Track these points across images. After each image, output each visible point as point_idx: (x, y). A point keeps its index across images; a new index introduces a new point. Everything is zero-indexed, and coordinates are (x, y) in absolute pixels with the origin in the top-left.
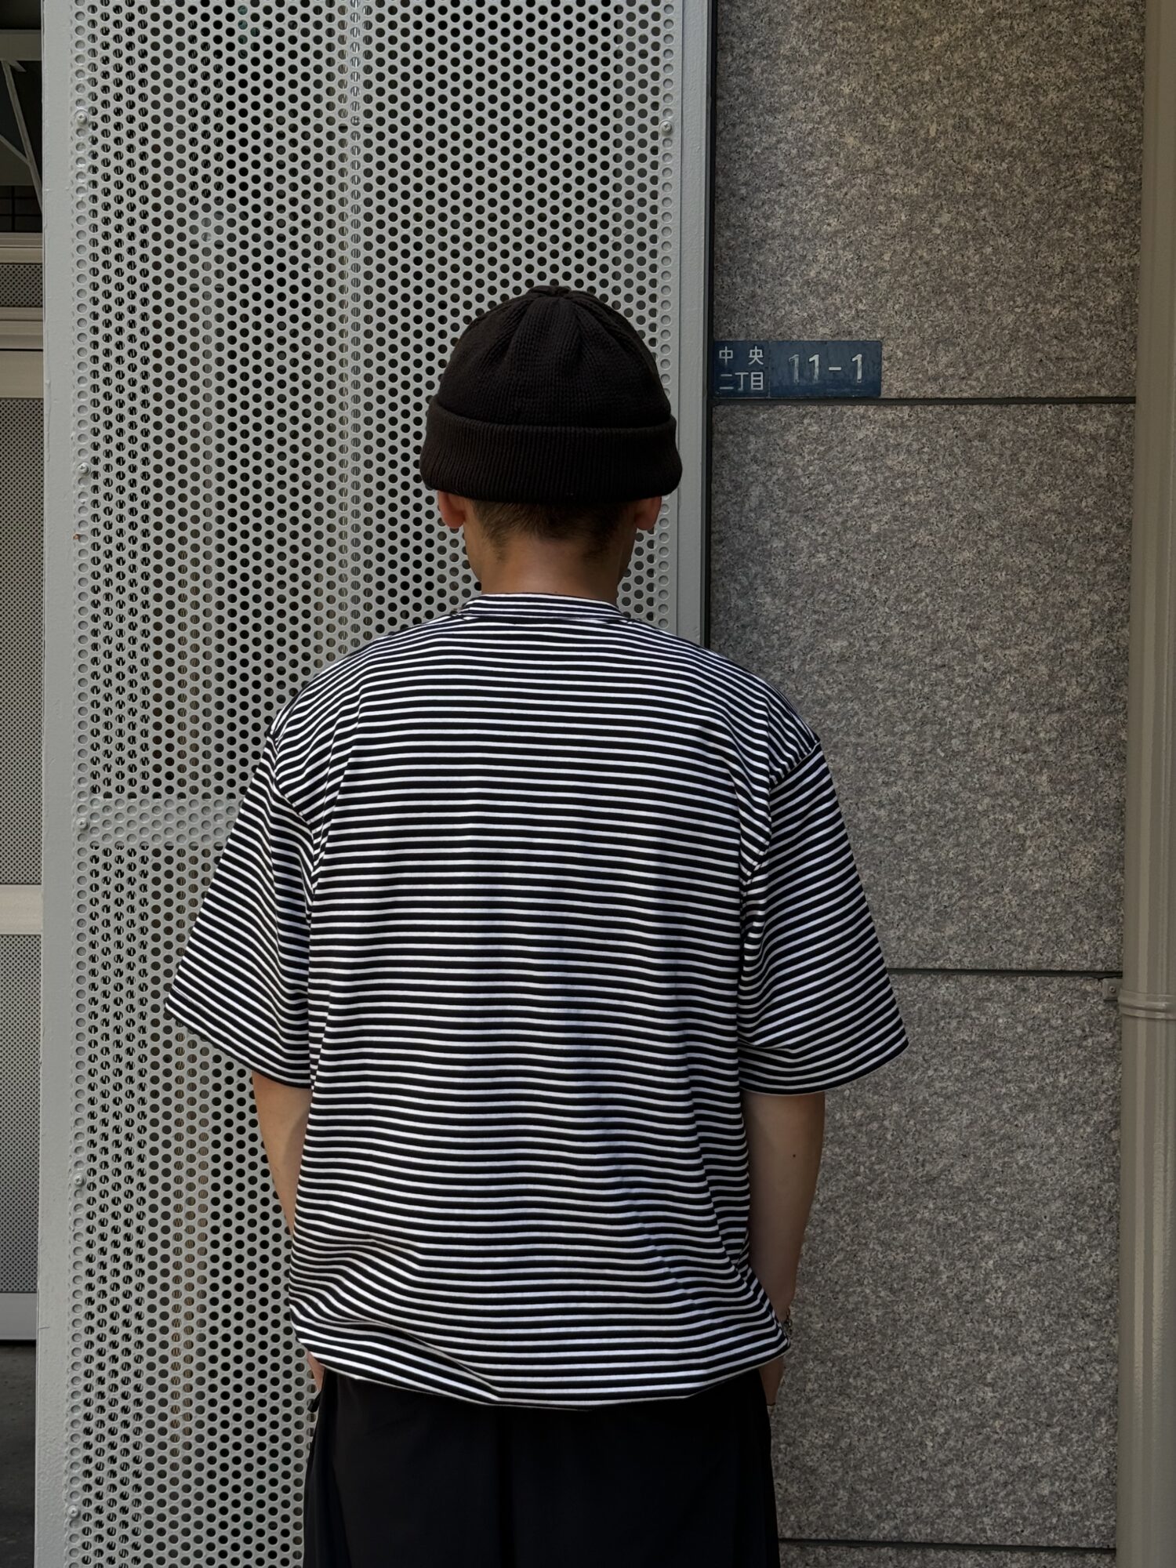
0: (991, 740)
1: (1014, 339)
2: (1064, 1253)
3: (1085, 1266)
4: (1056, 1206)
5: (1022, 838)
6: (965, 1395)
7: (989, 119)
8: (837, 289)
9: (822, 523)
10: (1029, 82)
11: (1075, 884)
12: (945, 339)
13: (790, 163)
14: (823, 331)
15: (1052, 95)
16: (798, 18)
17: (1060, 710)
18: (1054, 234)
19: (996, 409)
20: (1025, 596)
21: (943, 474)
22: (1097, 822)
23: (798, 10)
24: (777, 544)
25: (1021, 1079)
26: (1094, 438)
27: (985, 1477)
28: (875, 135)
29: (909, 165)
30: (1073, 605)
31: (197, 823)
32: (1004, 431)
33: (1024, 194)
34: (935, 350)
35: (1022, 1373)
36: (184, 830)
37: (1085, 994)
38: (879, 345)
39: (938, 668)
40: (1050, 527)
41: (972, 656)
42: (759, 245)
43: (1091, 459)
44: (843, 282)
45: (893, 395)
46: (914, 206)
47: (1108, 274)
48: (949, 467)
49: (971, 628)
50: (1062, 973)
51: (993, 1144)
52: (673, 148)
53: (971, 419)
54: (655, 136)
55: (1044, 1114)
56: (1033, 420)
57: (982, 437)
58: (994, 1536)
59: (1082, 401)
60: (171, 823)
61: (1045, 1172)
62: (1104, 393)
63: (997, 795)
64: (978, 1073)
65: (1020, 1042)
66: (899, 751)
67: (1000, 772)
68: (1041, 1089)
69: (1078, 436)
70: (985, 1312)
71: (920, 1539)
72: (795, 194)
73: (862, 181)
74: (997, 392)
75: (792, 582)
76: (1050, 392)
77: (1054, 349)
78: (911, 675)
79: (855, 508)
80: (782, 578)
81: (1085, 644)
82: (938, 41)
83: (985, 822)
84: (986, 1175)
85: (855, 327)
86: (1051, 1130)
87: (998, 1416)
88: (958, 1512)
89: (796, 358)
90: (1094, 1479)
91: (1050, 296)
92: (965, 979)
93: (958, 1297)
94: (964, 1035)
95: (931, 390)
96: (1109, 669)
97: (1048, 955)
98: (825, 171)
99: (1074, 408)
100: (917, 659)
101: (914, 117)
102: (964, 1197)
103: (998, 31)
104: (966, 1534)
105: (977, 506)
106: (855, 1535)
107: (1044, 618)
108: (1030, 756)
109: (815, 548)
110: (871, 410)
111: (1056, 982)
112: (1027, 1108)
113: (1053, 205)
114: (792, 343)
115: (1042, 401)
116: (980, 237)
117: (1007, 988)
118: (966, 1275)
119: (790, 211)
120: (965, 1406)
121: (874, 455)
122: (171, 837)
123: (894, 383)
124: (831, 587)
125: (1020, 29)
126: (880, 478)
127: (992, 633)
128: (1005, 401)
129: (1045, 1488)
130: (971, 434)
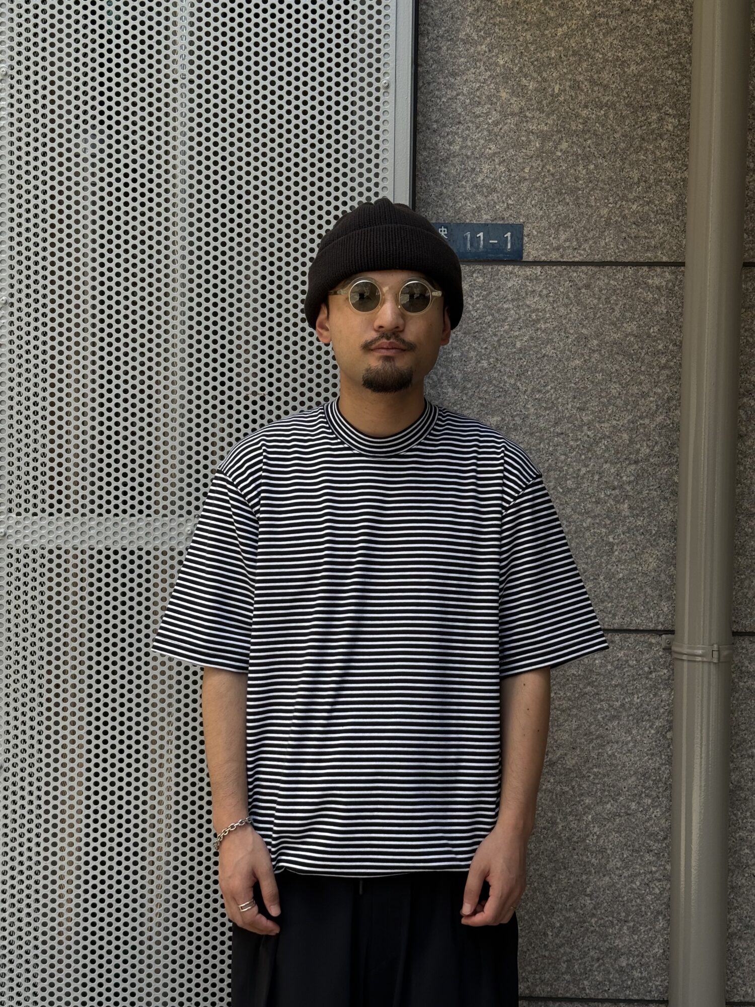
0: (592, 481)
1: (608, 224)
2: (636, 811)
3: (650, 819)
4: (632, 781)
5: (611, 545)
6: (573, 902)
7: (592, 82)
8: (495, 190)
9: (485, 341)
10: (618, 59)
11: (645, 574)
12: (564, 224)
13: (465, 109)
14: (486, 217)
15: (633, 67)
16: (470, 15)
17: (636, 462)
18: (634, 156)
19: (595, 269)
20: (615, 388)
21: (562, 311)
22: (659, 534)
23: (470, 9)
24: (456, 354)
25: (609, 699)
26: (659, 288)
27: (586, 954)
28: (519, 91)
29: (542, 111)
30: (644, 395)
31: (77, 533)
32: (601, 283)
33: (615, 131)
34: (557, 230)
35: (609, 887)
36: (69, 537)
37: (651, 644)
38: (521, 226)
39: (558, 435)
40: (630, 345)
41: (580, 428)
42: (445, 161)
43: (656, 302)
44: (499, 186)
45: (531, 259)
46: (544, 137)
47: (668, 183)
48: (566, 306)
49: (580, 409)
50: (637, 631)
51: (591, 741)
52: (390, 98)
53: (580, 275)
54: (378, 89)
55: (624, 721)
56: (620, 276)
57: (587, 286)
58: (591, 993)
59: (651, 265)
60: (61, 532)
61: (625, 759)
62: (665, 259)
63: (595, 517)
64: (583, 695)
65: (610, 675)
67: (597, 502)
68: (623, 705)
69: (648, 287)
70: (586, 849)
71: (543, 995)
72: (468, 128)
73: (512, 121)
74: (597, 258)
75: (465, 379)
76: (631, 258)
77: (634, 231)
78: (541, 439)
79: (506, 332)
80: (459, 376)
81: (652, 420)
82: (560, 31)
83: (588, 534)
84: (587, 761)
85: (506, 215)
86: (629, 731)
87: (593, 915)
88: (567, 977)
89: (468, 234)
90: (654, 956)
91: (631, 196)
93: (568, 839)
95: (555, 256)
96: (668, 437)
97: (627, 619)
98: (487, 114)
99: (646, 268)
100: (546, 429)
101: (544, 80)
102: (573, 775)
103: (598, 25)
104: (573, 991)
105: (584, 331)
107: (626, 403)
108: (617, 492)
109: (480, 357)
110: (517, 268)
111: (632, 637)
112: (614, 717)
113: (633, 138)
114: (466, 225)
115: (625, 264)
116: (587, 158)
118: (573, 825)
119: (465, 139)
120: (573, 909)
121: (518, 297)
122: (60, 542)
123: (531, 251)
124: (490, 382)
125: (613, 24)
126: (522, 312)
127: (593, 412)
128: (602, 264)
129: (623, 962)
130: (580, 284)
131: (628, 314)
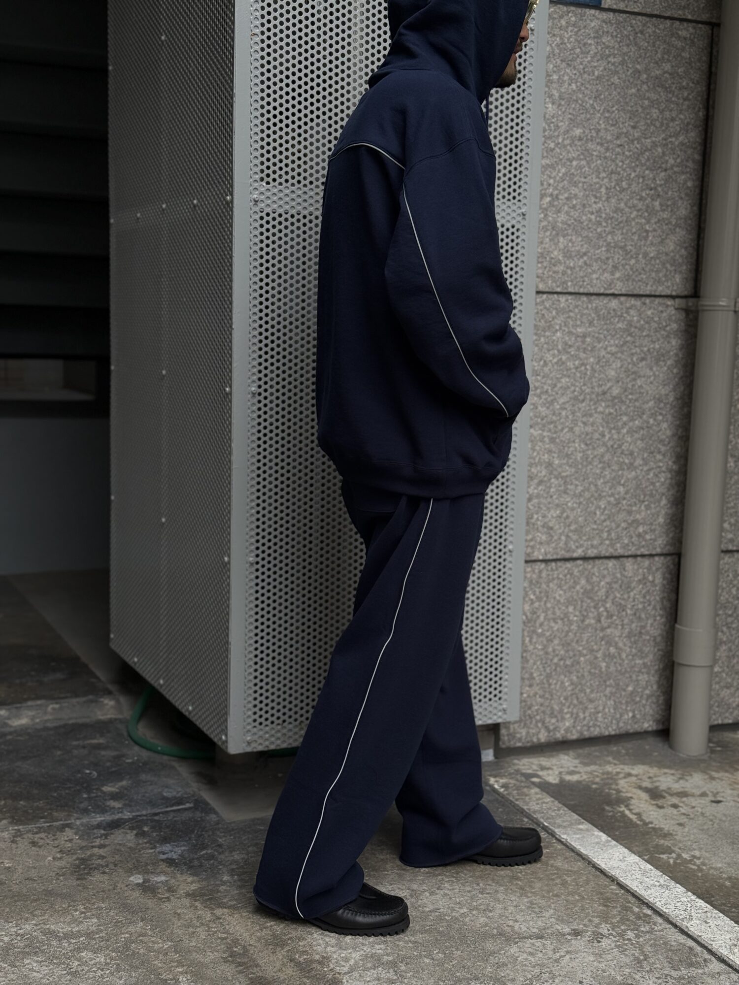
0: (638, 183)
2: (653, 425)
3: (661, 430)
4: (651, 404)
5: (647, 231)
6: (613, 491)
9: (575, 68)
11: (667, 254)
17: (666, 170)
19: (648, 19)
20: (655, 113)
21: (625, 49)
22: (676, 225)
25: (641, 346)
26: (685, 39)
27: (619, 526)
30: (673, 120)
32: (650, 30)
35: (635, 479)
37: (667, 306)
39: (619, 146)
40: (666, 80)
41: (633, 141)
43: (683, 49)
45: (606, 6)
48: (628, 46)
49: (634, 127)
50: (660, 296)
51: (629, 376)
53: (637, 22)
56: (661, 26)
57: (642, 32)
58: (620, 551)
59: (682, 20)
60: (300, 200)
61: (648, 388)
62: (690, 17)
63: (639, 210)
64: (625, 343)
65: (641, 329)
66: (601, 187)
67: (640, 199)
68: (649, 350)
69: (679, 37)
70: (622, 453)
71: (593, 555)
74: (648, 11)
75: (561, 98)
76: (668, 14)
78: (607, 149)
79: (589, 62)
81: (677, 139)
83: (633, 223)
84: (625, 391)
86: (651, 369)
87: (624, 499)
88: (607, 542)
90: (659, 524)
92: (623, 299)
93: (612, 446)
94: (620, 325)
95: (622, 6)
96: (685, 152)
97: (654, 287)
99: (678, 23)
100: (611, 141)
102: (616, 401)
104: (611, 551)
105: (638, 67)
106: (568, 555)
107: (662, 124)
108: (652, 192)
109: (571, 81)
110: (598, 12)
111: (657, 300)
112: (643, 359)
115: (666, 18)
117: (637, 303)
118: (615, 436)
120: (612, 495)
121: (598, 35)
122: (300, 208)
124: (577, 101)
126: (599, 48)
127: (641, 130)
128: (651, 16)
129: (641, 529)
130: (637, 30)
131: (666, 57)
